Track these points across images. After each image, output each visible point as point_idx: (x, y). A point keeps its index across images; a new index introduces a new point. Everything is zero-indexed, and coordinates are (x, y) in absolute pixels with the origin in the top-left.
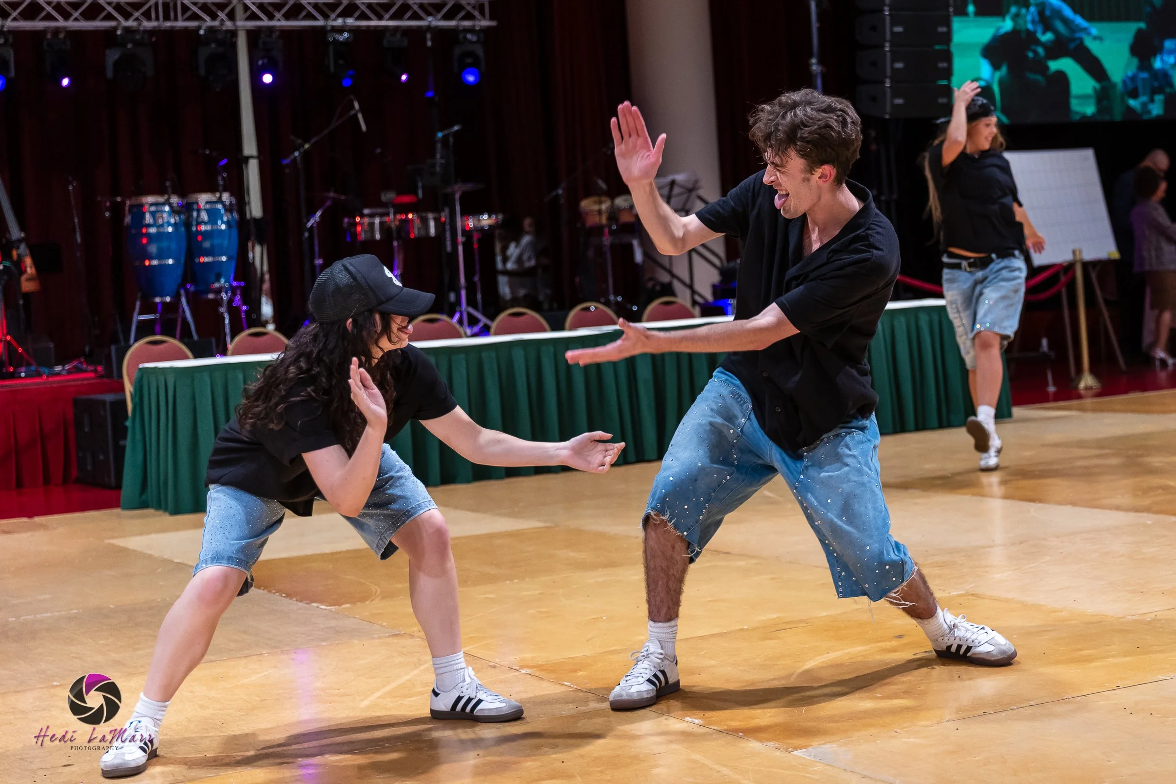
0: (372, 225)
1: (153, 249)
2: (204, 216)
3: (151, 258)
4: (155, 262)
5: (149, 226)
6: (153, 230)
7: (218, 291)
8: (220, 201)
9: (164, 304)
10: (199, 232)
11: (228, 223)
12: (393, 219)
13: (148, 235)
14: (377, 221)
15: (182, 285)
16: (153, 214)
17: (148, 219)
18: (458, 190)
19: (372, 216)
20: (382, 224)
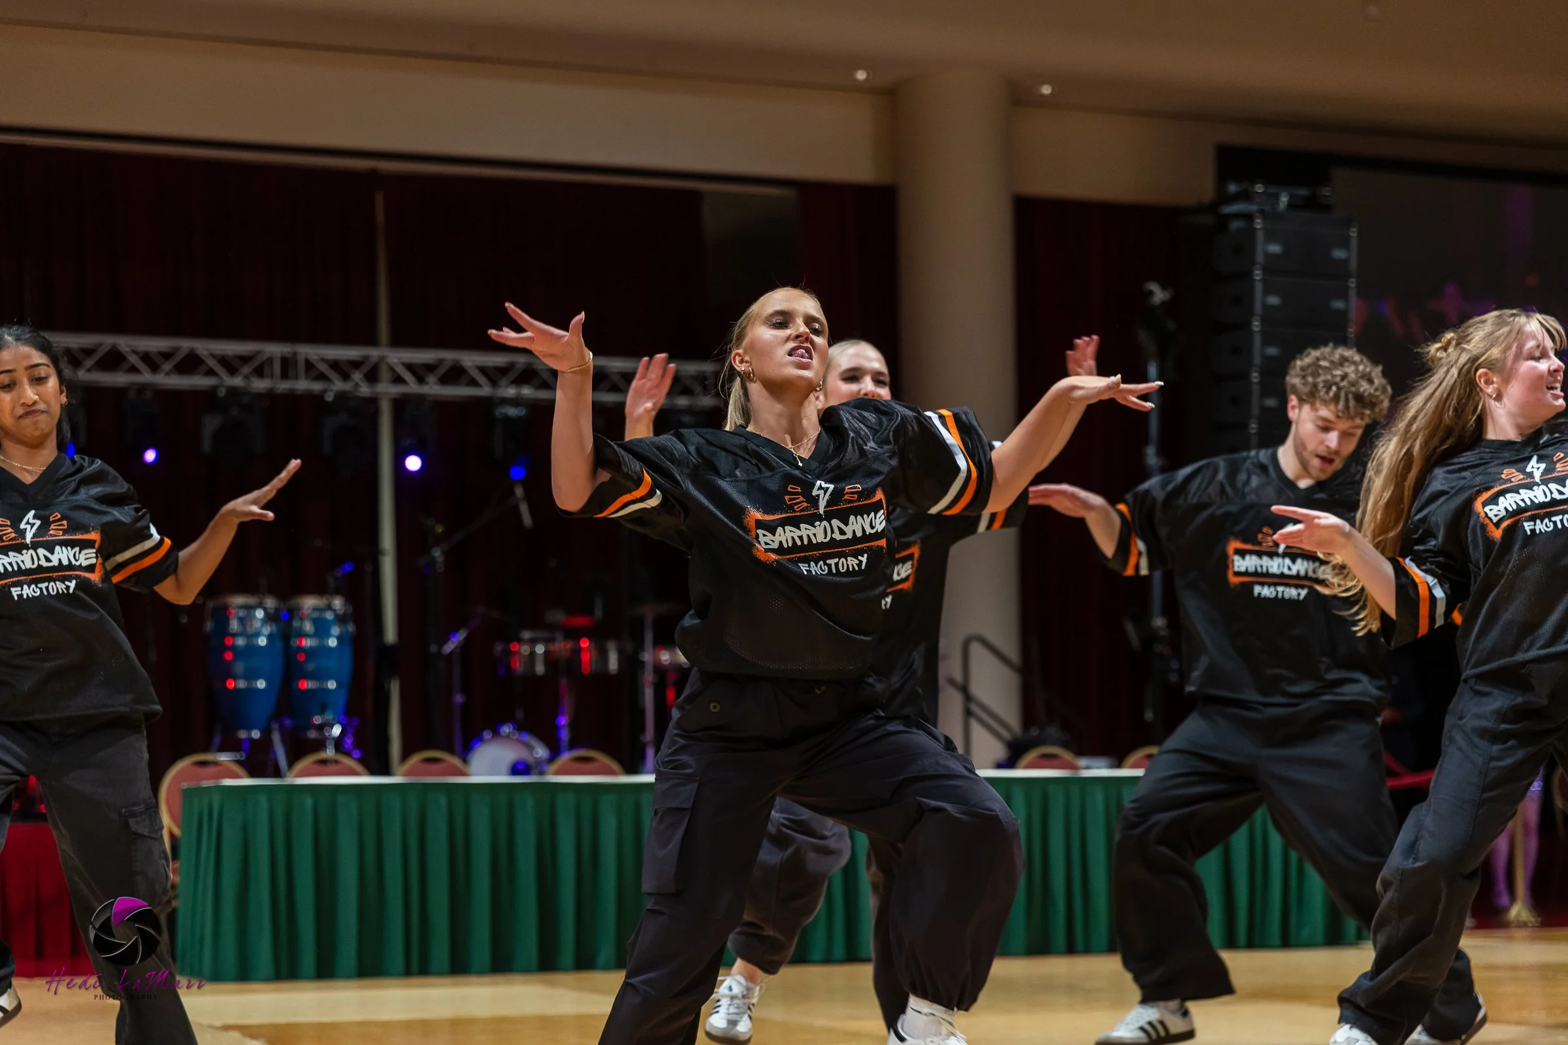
0: (533, 654)
1: (239, 667)
2: (308, 627)
3: (235, 678)
4: (242, 684)
5: (234, 635)
6: (240, 642)
7: (321, 728)
8: (329, 607)
9: (251, 741)
10: (300, 649)
11: (339, 638)
12: (562, 646)
13: (233, 648)
14: (540, 649)
15: (277, 716)
16: (242, 620)
17: (234, 625)
18: (649, 612)
19: (533, 642)
20: (546, 653)
